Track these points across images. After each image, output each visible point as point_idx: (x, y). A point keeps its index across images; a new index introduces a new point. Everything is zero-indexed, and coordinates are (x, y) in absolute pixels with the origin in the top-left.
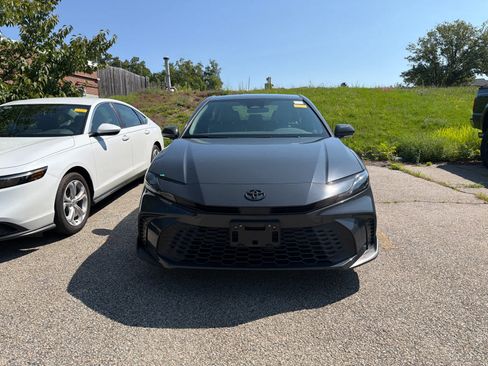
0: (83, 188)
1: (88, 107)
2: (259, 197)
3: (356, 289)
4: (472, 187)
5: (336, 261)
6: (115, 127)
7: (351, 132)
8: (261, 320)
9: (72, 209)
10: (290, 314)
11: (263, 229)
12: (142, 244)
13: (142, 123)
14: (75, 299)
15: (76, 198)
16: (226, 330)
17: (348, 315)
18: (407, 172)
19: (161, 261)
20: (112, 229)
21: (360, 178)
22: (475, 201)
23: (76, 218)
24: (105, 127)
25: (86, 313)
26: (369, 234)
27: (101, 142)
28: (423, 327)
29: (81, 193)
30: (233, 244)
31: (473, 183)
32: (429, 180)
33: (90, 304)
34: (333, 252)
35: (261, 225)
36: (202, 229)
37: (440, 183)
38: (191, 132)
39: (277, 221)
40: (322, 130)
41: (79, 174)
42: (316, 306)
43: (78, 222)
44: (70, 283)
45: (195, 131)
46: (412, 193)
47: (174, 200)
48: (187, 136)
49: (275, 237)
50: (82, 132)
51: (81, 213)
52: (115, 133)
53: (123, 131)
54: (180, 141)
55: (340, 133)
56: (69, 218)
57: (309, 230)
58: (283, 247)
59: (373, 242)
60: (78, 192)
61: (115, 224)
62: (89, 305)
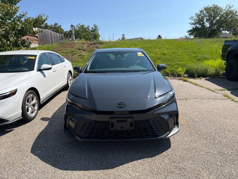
0: (35, 98)
1: (35, 56)
3: (170, 147)
4: (222, 90)
5: (160, 134)
6: (49, 66)
7: (165, 68)
8: (126, 165)
9: (30, 109)
10: (139, 161)
11: (126, 121)
12: (67, 128)
13: (62, 61)
14: (35, 157)
15: (32, 103)
16: (110, 171)
17: (166, 161)
18: (191, 83)
19: (77, 138)
20: (50, 117)
21: (171, 93)
22: (224, 98)
23: (32, 112)
24: (44, 66)
25: (41, 164)
26: (175, 120)
27: (43, 73)
28: (201, 166)
29: (34, 100)
30: (111, 129)
31: (222, 88)
32: (201, 87)
33: (42, 159)
34: (159, 131)
35: (125, 119)
36: (96, 122)
37: (207, 89)
38: (88, 69)
39: (133, 117)
40: (151, 68)
41: (33, 91)
42: (151, 157)
43: (33, 115)
44: (32, 148)
45: (90, 68)
46: (194, 94)
47: (82, 107)
48: (86, 72)
49: (131, 125)
50: (33, 69)
51: (34, 110)
52: (50, 69)
53: (54, 67)
54: (82, 74)
55: (160, 69)
56: (29, 113)
57: (148, 121)
58: (135, 129)
59: (177, 124)
61: (52, 114)
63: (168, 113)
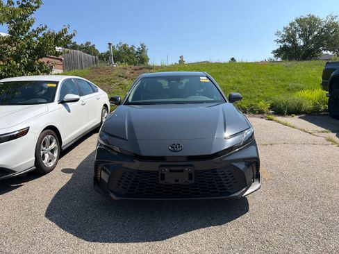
0: (54, 140)
1: (57, 83)
2: (178, 149)
3: (247, 210)
4: (323, 132)
5: (234, 191)
6: (76, 97)
7: (239, 98)
8: (182, 235)
9: (47, 156)
10: (202, 230)
11: (182, 171)
12: (97, 181)
13: (94, 91)
14: (50, 222)
15: (50, 147)
16: (158, 243)
17: (242, 229)
18: (278, 122)
19: (112, 195)
20: (75, 168)
21: (248, 133)
22: (326, 142)
23: (50, 161)
24: (69, 96)
25: (59, 233)
26: (255, 171)
27: (66, 107)
28: (293, 237)
29: (53, 144)
30: (161, 182)
31: (324, 129)
32: (293, 127)
34: (231, 186)
35: (181, 168)
36: (139, 172)
37: (301, 130)
38: (130, 100)
39: (192, 165)
40: (220, 98)
41: (52, 131)
42: (220, 224)
43: (52, 164)
44: (47, 210)
45: (133, 99)
46: (282, 137)
47: (119, 151)
48: (127, 103)
49: (190, 176)
50: (53, 101)
51: (53, 158)
52: (77, 100)
53: (82, 98)
54: (122, 107)
55: (232, 99)
56: (45, 162)
57: (214, 171)
58: (196, 184)
59: (257, 177)
60: (51, 143)
61: (77, 164)
62: (61, 227)
63: (244, 160)
